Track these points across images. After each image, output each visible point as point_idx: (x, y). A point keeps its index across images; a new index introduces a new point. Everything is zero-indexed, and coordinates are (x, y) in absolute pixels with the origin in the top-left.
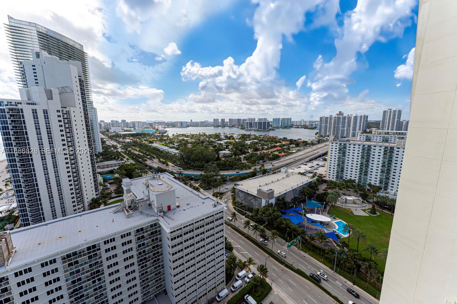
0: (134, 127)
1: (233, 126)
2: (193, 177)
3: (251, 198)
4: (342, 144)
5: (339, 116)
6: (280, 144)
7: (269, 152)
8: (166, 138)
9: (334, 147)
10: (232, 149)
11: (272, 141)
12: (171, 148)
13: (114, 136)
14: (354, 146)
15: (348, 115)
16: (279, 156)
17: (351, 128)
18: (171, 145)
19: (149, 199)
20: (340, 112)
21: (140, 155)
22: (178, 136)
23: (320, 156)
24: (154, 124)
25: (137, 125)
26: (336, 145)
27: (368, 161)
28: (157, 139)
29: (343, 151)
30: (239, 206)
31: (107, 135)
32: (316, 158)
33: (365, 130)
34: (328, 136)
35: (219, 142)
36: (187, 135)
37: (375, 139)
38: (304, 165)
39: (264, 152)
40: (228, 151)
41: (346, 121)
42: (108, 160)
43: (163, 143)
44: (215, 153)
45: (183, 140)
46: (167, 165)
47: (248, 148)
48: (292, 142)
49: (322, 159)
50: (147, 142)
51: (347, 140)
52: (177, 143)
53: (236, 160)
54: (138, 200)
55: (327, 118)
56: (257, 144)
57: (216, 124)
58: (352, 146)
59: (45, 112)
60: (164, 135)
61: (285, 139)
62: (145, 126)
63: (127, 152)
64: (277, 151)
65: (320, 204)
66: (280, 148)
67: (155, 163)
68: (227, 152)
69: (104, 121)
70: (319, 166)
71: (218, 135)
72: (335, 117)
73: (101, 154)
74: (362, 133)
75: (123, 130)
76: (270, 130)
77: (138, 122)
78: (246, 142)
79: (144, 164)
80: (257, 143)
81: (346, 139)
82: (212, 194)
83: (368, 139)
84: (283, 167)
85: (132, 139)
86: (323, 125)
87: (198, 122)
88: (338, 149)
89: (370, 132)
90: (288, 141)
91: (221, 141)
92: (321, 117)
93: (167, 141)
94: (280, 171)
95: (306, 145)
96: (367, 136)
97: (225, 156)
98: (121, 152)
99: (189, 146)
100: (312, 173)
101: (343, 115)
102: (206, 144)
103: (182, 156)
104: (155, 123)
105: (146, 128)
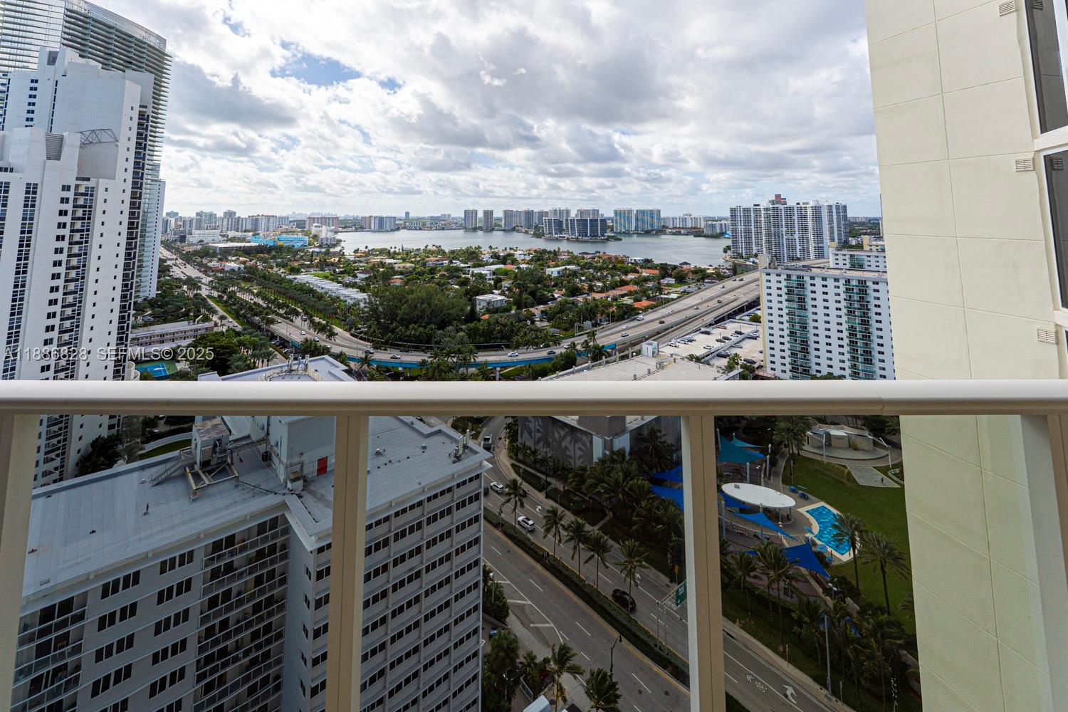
0: (255, 231)
1: (513, 229)
2: (400, 369)
3: (562, 433)
4: (794, 278)
5: (776, 206)
6: (637, 275)
7: (609, 299)
8: (337, 259)
9: (774, 285)
10: (509, 289)
11: (614, 267)
12: (347, 286)
13: (196, 253)
14: (825, 283)
15: (798, 204)
16: (635, 309)
17: (811, 236)
18: (348, 279)
19: (265, 440)
20: (778, 196)
21: (259, 305)
22: (369, 253)
23: (741, 310)
24: (307, 222)
25: (262, 224)
26: (779, 278)
27: (865, 322)
28: (311, 261)
29: (797, 295)
30: (528, 461)
31: (178, 251)
32: (732, 315)
33: (846, 242)
34: (756, 256)
35: (476, 271)
36: (392, 250)
37: (873, 264)
38: (702, 333)
39: (594, 299)
40: (500, 294)
41: (796, 217)
42: (165, 321)
43: (327, 272)
44: (464, 301)
45: (382, 264)
46: (332, 334)
47: (554, 286)
48: (665, 270)
49: (747, 318)
50: (282, 270)
51: (804, 266)
52: (364, 272)
53: (520, 321)
54: (235, 441)
55: (747, 210)
56: (577, 277)
57: (470, 223)
58: (818, 282)
59: (31, 190)
60: (332, 250)
61: (647, 263)
62: (284, 227)
63: (225, 298)
64: (630, 294)
65: (757, 453)
66: (636, 287)
67: (295, 330)
68: (496, 297)
69: (177, 214)
70: (742, 336)
71: (474, 253)
72: (767, 209)
73: (151, 303)
74: (839, 249)
75: (223, 236)
76: (609, 239)
77: (268, 217)
78: (548, 271)
79: (268, 331)
80: (575, 274)
81: (801, 263)
82: (451, 421)
83: (857, 265)
84: (647, 339)
85: (244, 263)
86: (741, 227)
87: (424, 218)
88: (784, 290)
89: (860, 247)
90: (655, 267)
91: (482, 268)
92: (734, 207)
93: (339, 268)
94: (639, 353)
95: (703, 279)
96: (851, 256)
97: (492, 309)
98: (210, 297)
99: (397, 281)
100: (724, 357)
101: (785, 203)
102: (441, 276)
103: (374, 309)
104: (312, 220)
105: (287, 232)
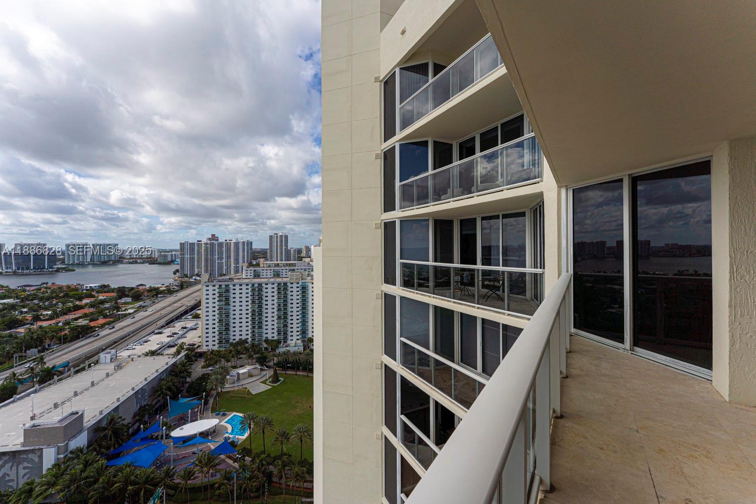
4: (223, 286)
5: (213, 241)
6: (92, 299)
7: (60, 324)
9: (211, 292)
11: (66, 295)
14: (241, 287)
15: (226, 240)
16: (92, 328)
17: (232, 260)
20: (213, 235)
23: (186, 312)
26: (214, 288)
27: (260, 307)
29: (225, 297)
32: (178, 318)
33: (251, 263)
34: (198, 275)
37: (265, 274)
38: (156, 334)
39: (41, 327)
41: (224, 249)
48: (122, 292)
49: (191, 317)
51: (229, 279)
55: (192, 244)
56: (16, 310)
58: (237, 287)
61: (104, 288)
64: (85, 316)
65: (196, 401)
66: (92, 310)
70: (187, 329)
72: (206, 244)
74: (248, 267)
76: (58, 270)
80: (13, 307)
81: (228, 277)
83: (257, 275)
84: (103, 350)
86: (187, 256)
88: (217, 295)
89: (258, 265)
90: (113, 291)
92: (183, 242)
94: (97, 362)
95: (156, 295)
96: (254, 270)
100: (173, 346)
101: (218, 240)
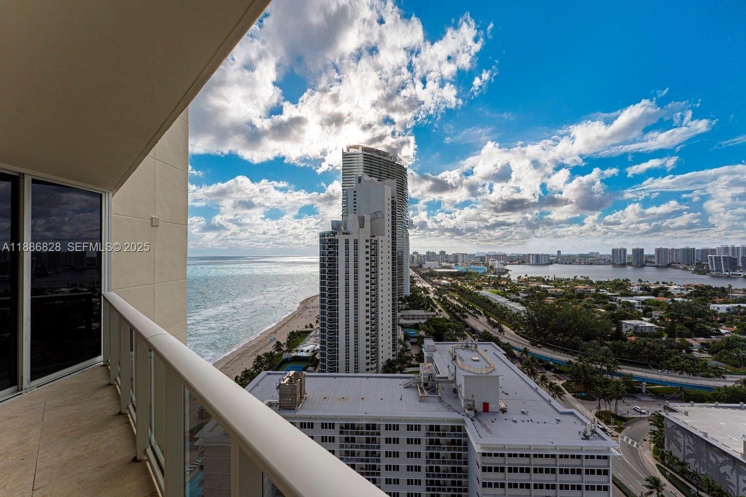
0: (456, 262)
2: (551, 363)
8: (505, 282)
10: (661, 318)
12: (513, 300)
13: (427, 274)
18: (513, 296)
19: (454, 381)
21: (459, 306)
22: (528, 280)
24: (486, 258)
25: (460, 258)
28: (489, 282)
31: (418, 273)
35: (624, 299)
36: (546, 279)
40: (650, 322)
42: (414, 309)
43: (499, 291)
44: (608, 322)
45: (538, 288)
46: (501, 330)
47: (720, 322)
50: (472, 287)
52: (524, 292)
53: (672, 348)
54: (440, 378)
57: (618, 260)
60: (502, 276)
62: (472, 261)
63: (442, 300)
67: (480, 324)
68: (646, 323)
69: (418, 253)
71: (621, 284)
73: (408, 299)
75: (440, 265)
77: (463, 255)
78: (713, 307)
79: (464, 322)
85: (451, 281)
87: (574, 256)
91: (630, 298)
93: (507, 288)
97: (639, 332)
98: (433, 298)
99: (550, 300)
102: (588, 300)
103: (531, 318)
104: (489, 256)
105: (474, 264)
